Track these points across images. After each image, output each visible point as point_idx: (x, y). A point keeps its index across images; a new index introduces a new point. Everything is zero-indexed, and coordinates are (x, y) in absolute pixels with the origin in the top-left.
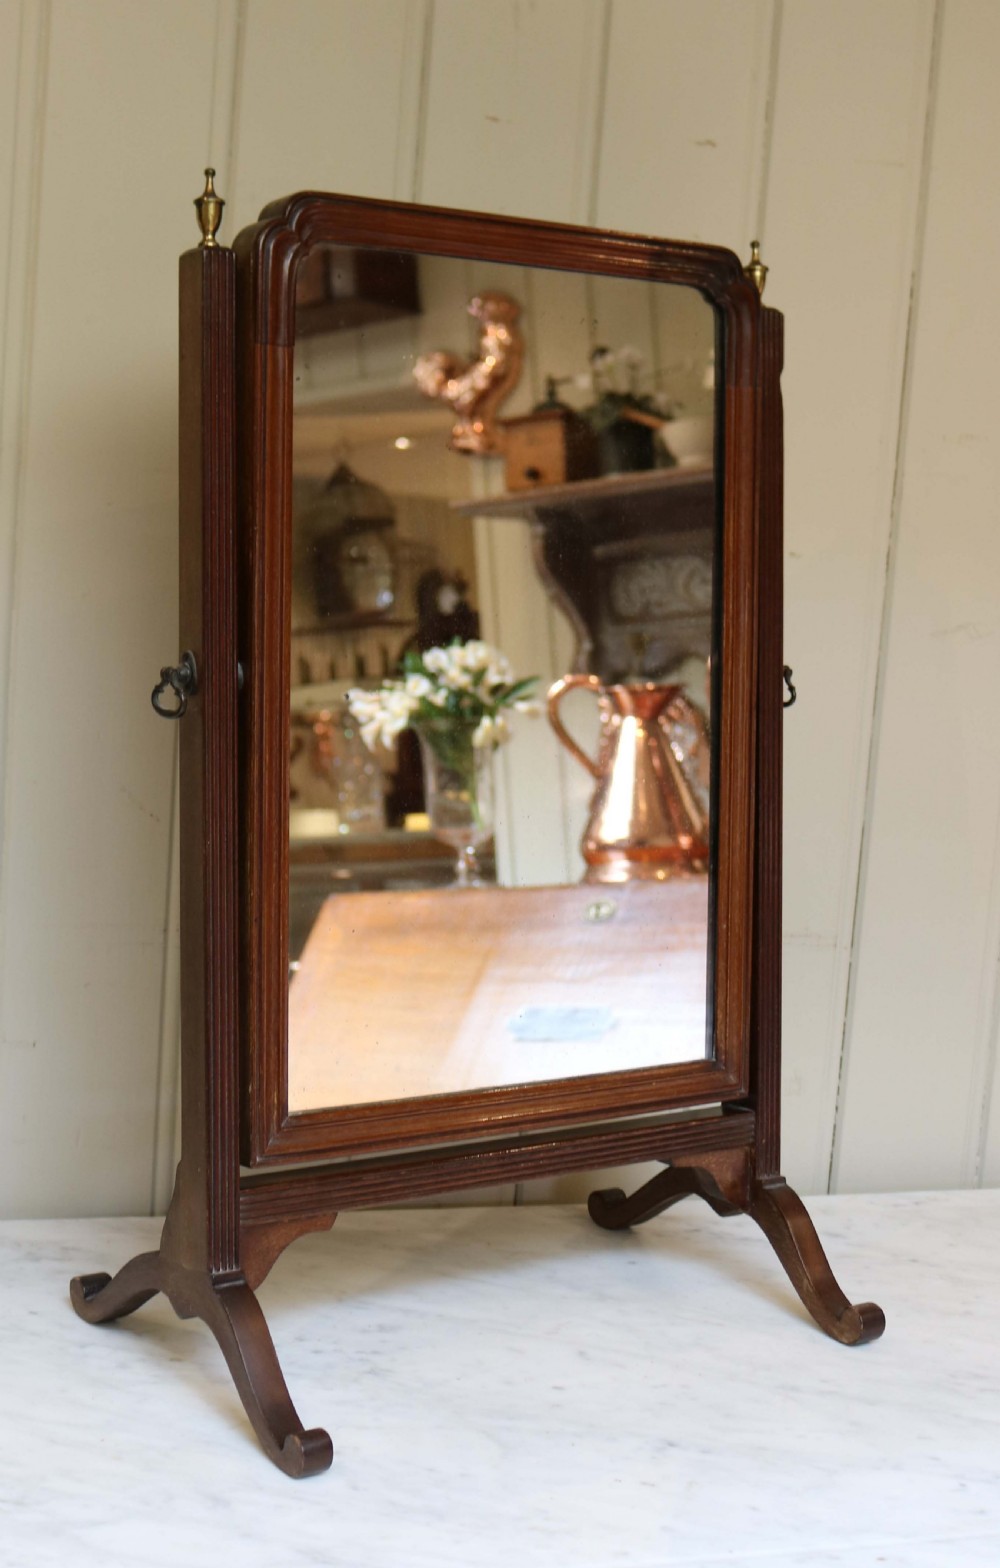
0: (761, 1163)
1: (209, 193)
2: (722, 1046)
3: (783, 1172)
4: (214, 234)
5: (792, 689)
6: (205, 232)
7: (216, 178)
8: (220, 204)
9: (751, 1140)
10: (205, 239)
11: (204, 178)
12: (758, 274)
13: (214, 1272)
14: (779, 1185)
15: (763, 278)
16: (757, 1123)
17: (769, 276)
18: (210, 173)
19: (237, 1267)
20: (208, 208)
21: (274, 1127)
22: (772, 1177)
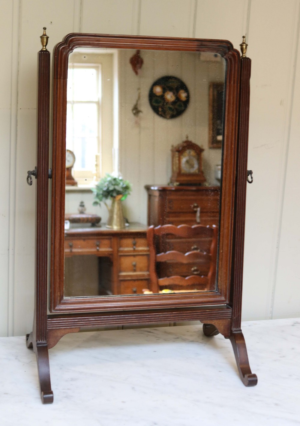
0: (233, 325)
1: (45, 35)
2: (220, 287)
3: (242, 328)
4: (45, 47)
5: (252, 178)
6: (43, 46)
7: (46, 30)
8: (47, 38)
9: (230, 317)
10: (43, 48)
11: (43, 30)
12: (244, 47)
13: (38, 341)
14: (238, 332)
15: (246, 48)
16: (232, 312)
17: (248, 47)
18: (45, 29)
19: (46, 340)
20: (44, 39)
21: (58, 302)
22: (237, 329)
